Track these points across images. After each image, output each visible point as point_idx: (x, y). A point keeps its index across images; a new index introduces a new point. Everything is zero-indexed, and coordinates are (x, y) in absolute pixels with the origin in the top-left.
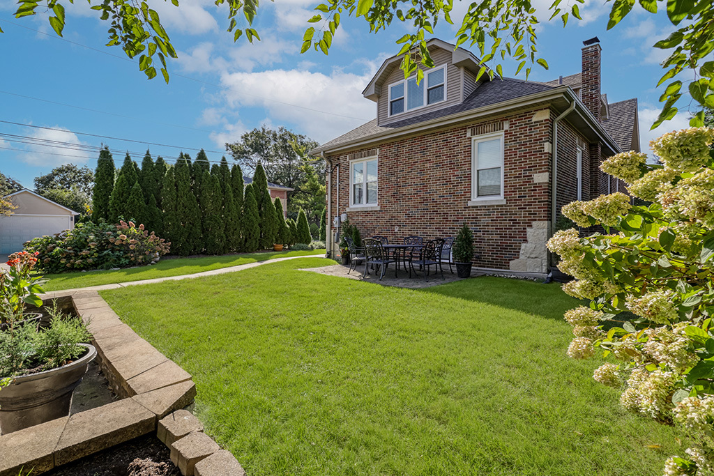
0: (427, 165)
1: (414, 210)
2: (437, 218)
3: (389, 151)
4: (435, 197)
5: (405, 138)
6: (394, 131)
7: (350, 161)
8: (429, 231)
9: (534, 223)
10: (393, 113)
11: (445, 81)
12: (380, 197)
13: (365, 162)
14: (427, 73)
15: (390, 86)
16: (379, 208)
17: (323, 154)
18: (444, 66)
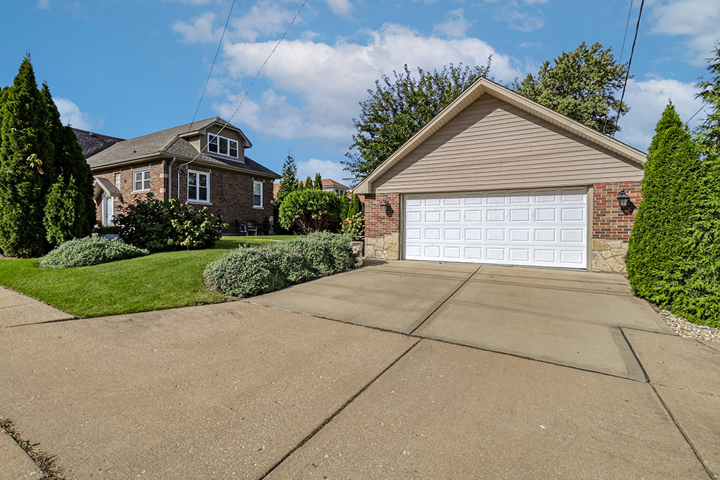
1: (231, 208)
2: (242, 213)
3: (217, 174)
4: (241, 203)
6: (227, 166)
7: (188, 170)
8: (238, 218)
9: (270, 216)
10: (210, 150)
11: (237, 149)
12: (212, 198)
13: (198, 173)
14: (229, 140)
15: (209, 134)
16: (211, 204)
17: (174, 159)
18: (237, 142)
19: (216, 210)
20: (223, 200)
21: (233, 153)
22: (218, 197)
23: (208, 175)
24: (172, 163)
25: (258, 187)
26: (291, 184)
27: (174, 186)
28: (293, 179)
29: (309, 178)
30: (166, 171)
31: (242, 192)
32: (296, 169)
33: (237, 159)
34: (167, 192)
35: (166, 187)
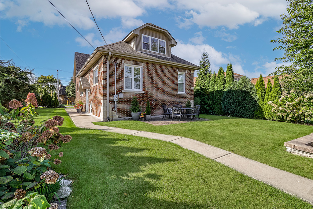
0: (165, 77)
1: (160, 94)
2: (169, 98)
3: (149, 67)
4: (168, 90)
5: (156, 63)
6: (156, 59)
7: (124, 64)
8: (165, 103)
9: (191, 100)
10: (143, 48)
11: (165, 47)
12: (144, 87)
13: (133, 67)
14: (159, 40)
15: (143, 35)
16: (144, 92)
17: (110, 54)
18: (165, 41)
19: (148, 96)
20: (153, 88)
21: (162, 50)
22: (149, 86)
23: (141, 68)
24: (109, 58)
25: (182, 77)
26: (206, 74)
27: (112, 78)
28: (207, 71)
29: (221, 68)
30: (105, 65)
31: (169, 81)
32: (209, 63)
33: (165, 55)
34: (106, 83)
35: (105, 79)
